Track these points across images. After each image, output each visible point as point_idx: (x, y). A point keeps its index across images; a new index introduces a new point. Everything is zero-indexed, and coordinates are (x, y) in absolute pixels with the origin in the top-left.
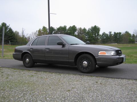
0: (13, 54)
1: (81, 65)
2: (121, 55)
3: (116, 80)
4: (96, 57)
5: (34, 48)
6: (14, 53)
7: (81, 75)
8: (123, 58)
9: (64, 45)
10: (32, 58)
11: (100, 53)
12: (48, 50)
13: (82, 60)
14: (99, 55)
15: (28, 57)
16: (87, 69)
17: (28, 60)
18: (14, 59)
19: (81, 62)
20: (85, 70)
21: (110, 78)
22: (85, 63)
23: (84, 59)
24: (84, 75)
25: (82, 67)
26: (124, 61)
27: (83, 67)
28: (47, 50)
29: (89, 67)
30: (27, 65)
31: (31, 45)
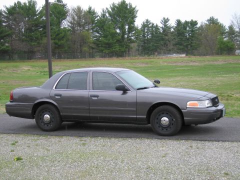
0: (7, 106)
1: (157, 123)
2: (218, 106)
3: (214, 143)
4: (182, 111)
5: (63, 95)
6: (9, 103)
8: (221, 111)
11: (189, 104)
12: (96, 98)
13: (159, 115)
14: (188, 106)
15: (49, 112)
16: (169, 129)
18: (8, 115)
19: (157, 119)
20: (165, 132)
22: (165, 120)
23: (163, 113)
25: (159, 127)
26: (223, 115)
27: (161, 125)
28: (94, 98)
29: (172, 126)
30: (46, 127)
31: (54, 88)
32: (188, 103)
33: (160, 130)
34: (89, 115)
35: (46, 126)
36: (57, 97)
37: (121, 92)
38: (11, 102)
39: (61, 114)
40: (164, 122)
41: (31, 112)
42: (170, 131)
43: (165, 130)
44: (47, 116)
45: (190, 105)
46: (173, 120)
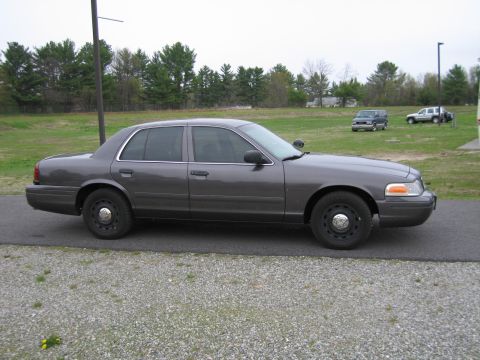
0: (28, 190)
1: (325, 225)
4: (377, 202)
5: (136, 171)
6: (31, 185)
10: (129, 205)
11: (390, 189)
12: (202, 178)
13: (330, 210)
14: (387, 194)
15: (109, 203)
16: (349, 236)
17: (108, 211)
19: (325, 217)
20: (340, 241)
22: (341, 219)
23: (337, 206)
25: (328, 232)
27: (332, 230)
28: (198, 178)
29: (355, 232)
30: (104, 231)
31: (118, 159)
32: (389, 187)
33: (330, 238)
34: (187, 209)
35: (104, 229)
36: (124, 176)
37: (252, 166)
38: (36, 184)
39: (133, 207)
40: (340, 223)
41: (73, 203)
42: (350, 240)
43: (341, 238)
44: (106, 211)
45: (392, 191)
46: (357, 219)
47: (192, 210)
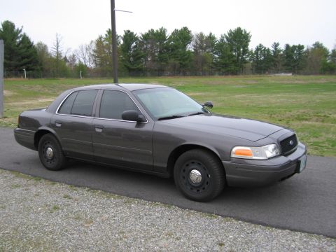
0: (15, 132)
1: (184, 178)
4: (223, 162)
6: (17, 129)
7: (184, 208)
8: (298, 162)
9: (140, 122)
10: (61, 147)
11: (237, 151)
12: (100, 130)
13: (187, 165)
14: (233, 156)
15: (52, 144)
16: (202, 190)
17: (51, 150)
19: (184, 171)
20: (194, 194)
21: (259, 224)
22: (196, 174)
23: (193, 163)
24: (191, 209)
25: (186, 184)
26: (301, 169)
27: (189, 182)
28: (97, 130)
29: (206, 186)
30: (49, 164)
31: (57, 112)
32: (235, 149)
33: (187, 190)
35: (49, 162)
36: (57, 125)
37: (134, 123)
38: (19, 127)
41: (33, 142)
42: (202, 194)
43: (196, 191)
45: (237, 153)
46: (208, 176)
47: (95, 154)
